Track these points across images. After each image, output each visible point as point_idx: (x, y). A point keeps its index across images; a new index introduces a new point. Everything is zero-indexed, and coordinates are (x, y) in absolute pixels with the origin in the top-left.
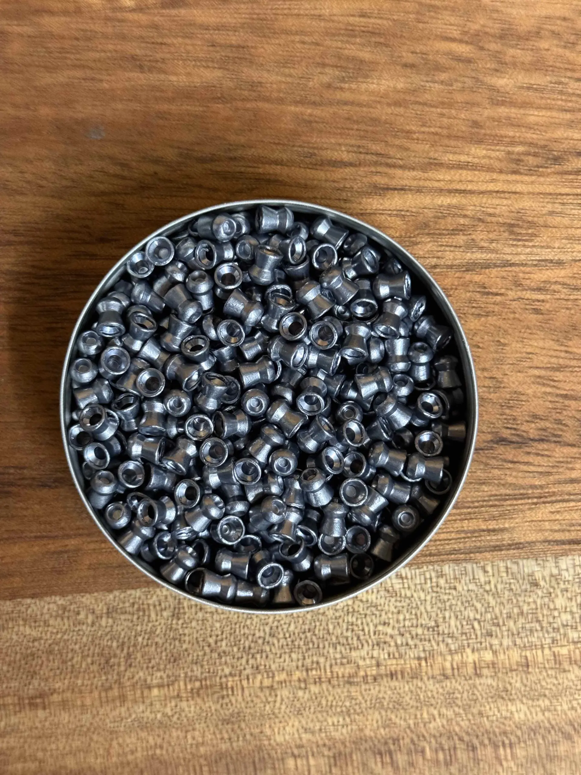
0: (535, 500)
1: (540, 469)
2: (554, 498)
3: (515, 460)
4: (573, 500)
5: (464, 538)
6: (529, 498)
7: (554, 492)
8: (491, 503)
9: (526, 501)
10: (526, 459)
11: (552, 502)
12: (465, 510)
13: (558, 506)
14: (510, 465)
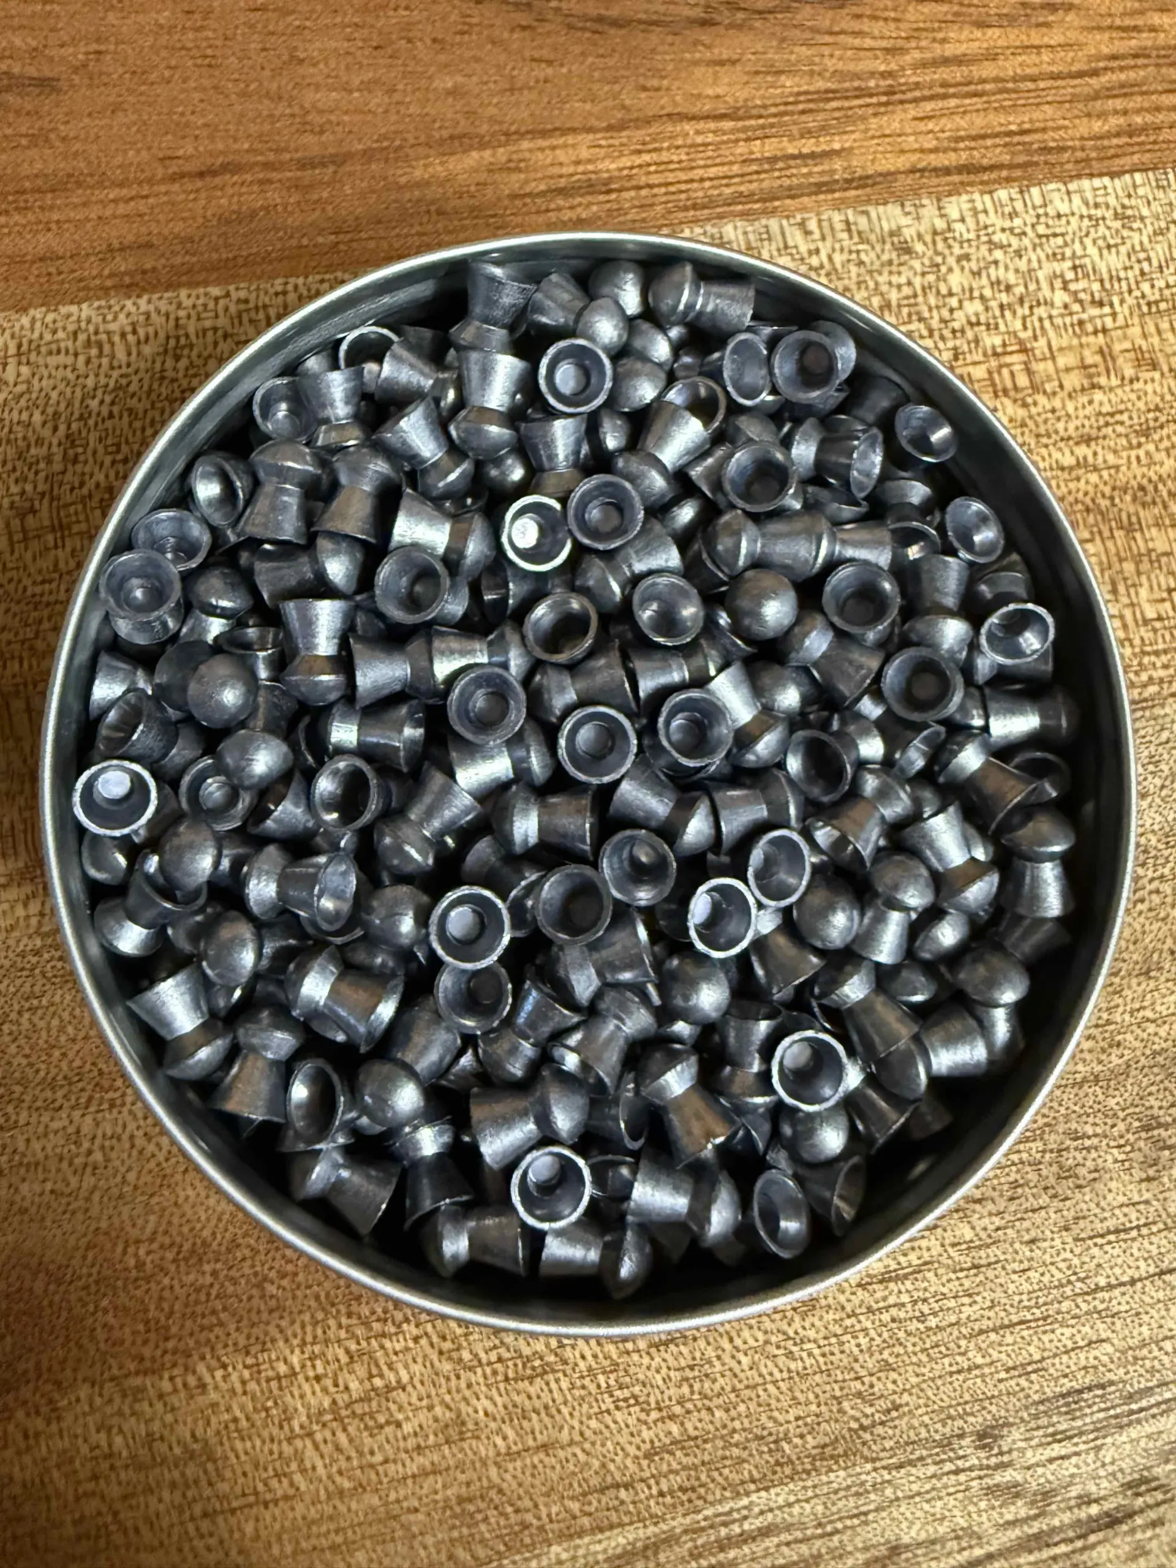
0: (884, 99)
1: (884, 44)
2: (917, 94)
3: (836, 29)
4: (954, 96)
5: (757, 172)
6: (871, 95)
7: (917, 84)
8: (801, 107)
9: (868, 100)
10: (856, 26)
11: (915, 100)
12: (753, 122)
13: (928, 107)
14: (828, 39)
